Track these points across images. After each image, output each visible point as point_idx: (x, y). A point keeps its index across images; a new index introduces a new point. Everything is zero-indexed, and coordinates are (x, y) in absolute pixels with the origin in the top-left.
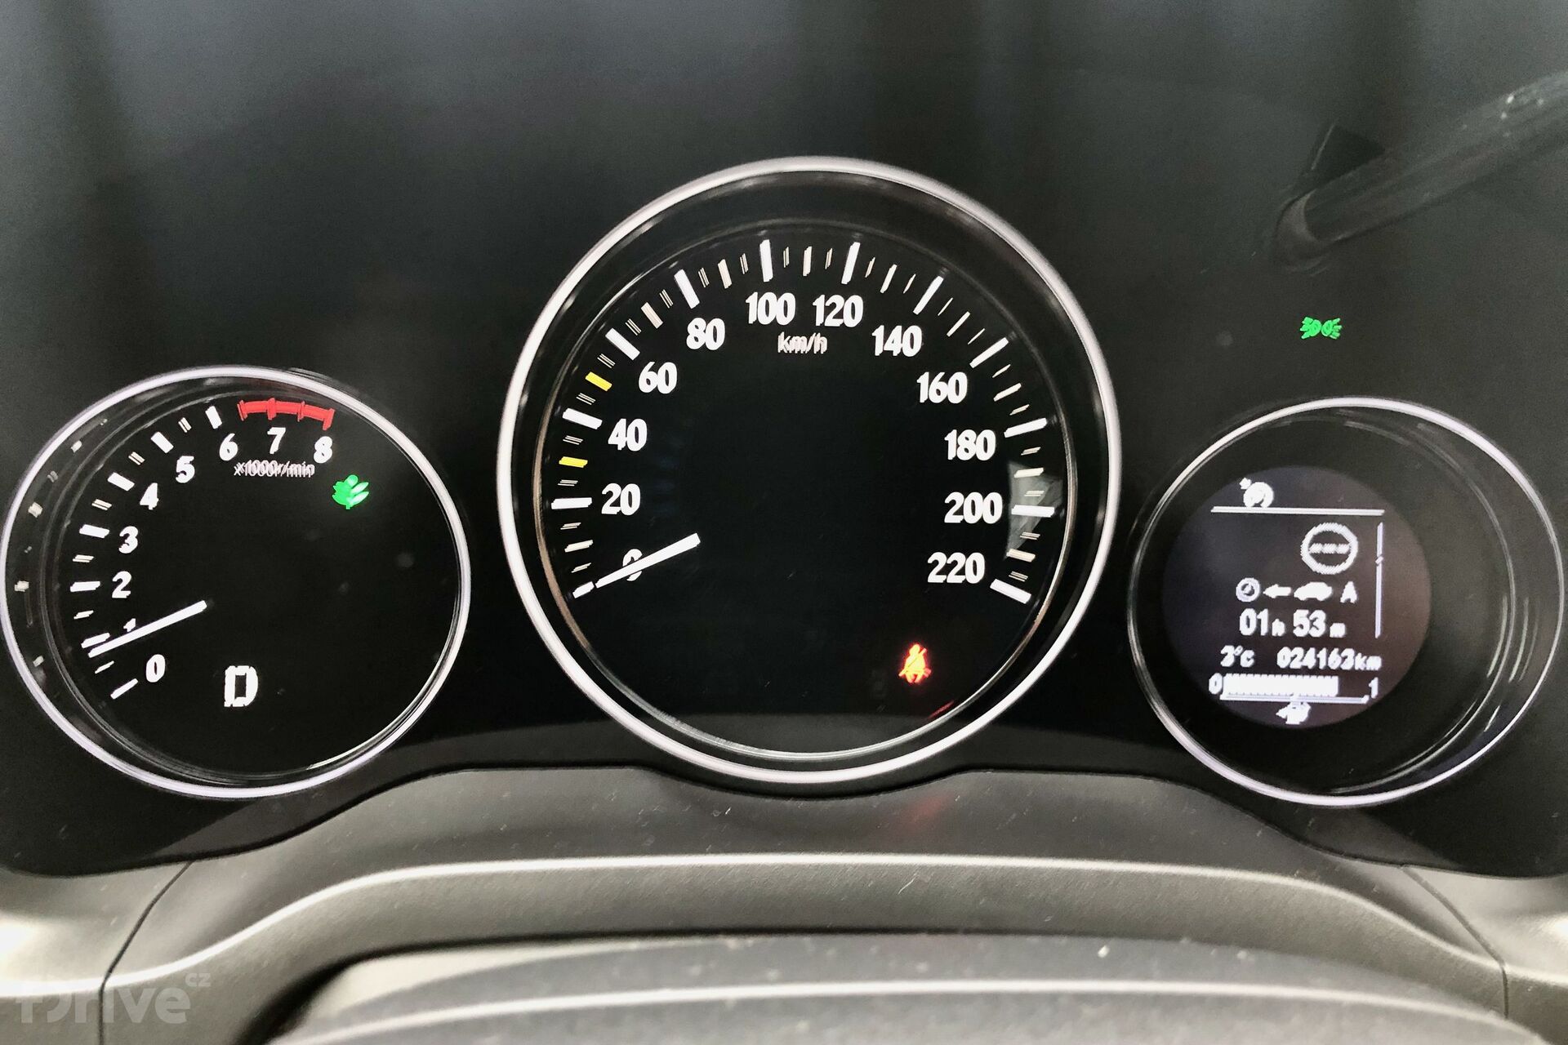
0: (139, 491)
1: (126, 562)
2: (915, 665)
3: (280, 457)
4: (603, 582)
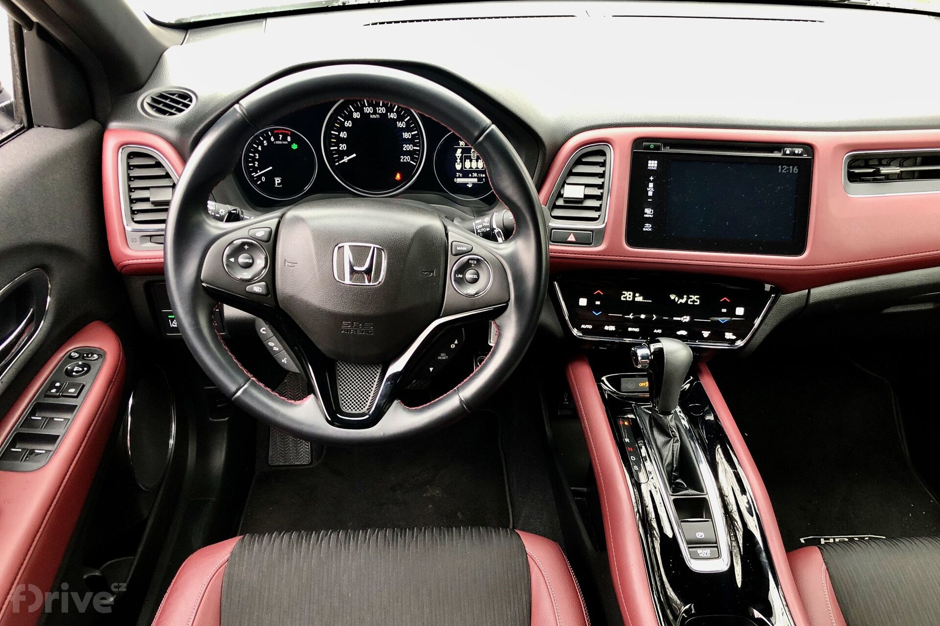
0: (258, 147)
1: (257, 160)
2: (398, 177)
3: (281, 141)
4: (340, 162)
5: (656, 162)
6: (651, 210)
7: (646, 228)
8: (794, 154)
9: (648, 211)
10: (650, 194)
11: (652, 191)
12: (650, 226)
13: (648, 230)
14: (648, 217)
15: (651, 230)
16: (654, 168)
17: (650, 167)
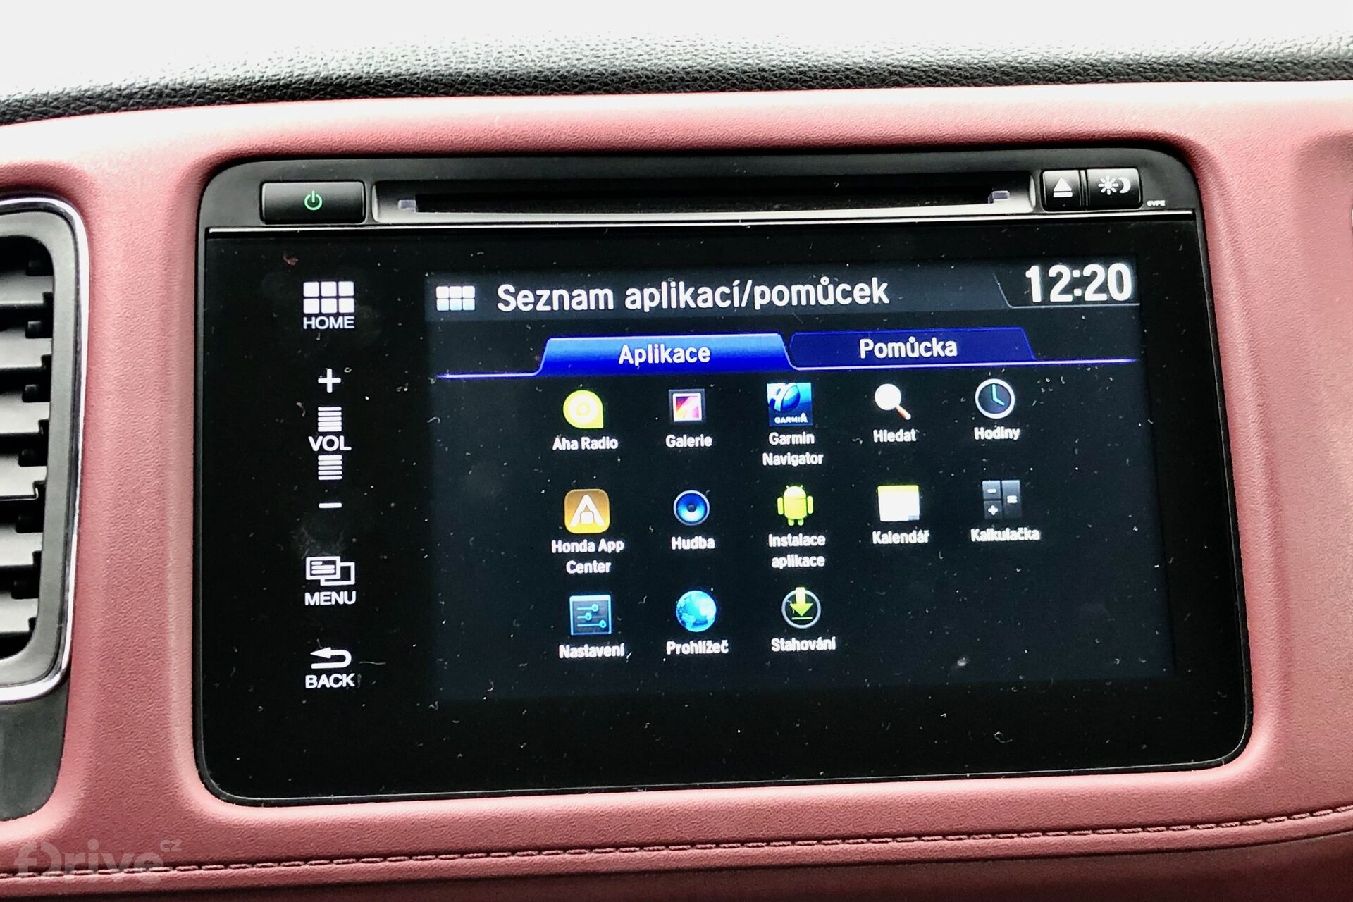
5: (347, 288)
6: (339, 564)
7: (319, 673)
8: (1097, 199)
9: (320, 568)
10: (330, 467)
11: (338, 452)
12: (342, 659)
13: (337, 681)
14: (329, 603)
15: (352, 684)
16: (340, 318)
17: (316, 316)
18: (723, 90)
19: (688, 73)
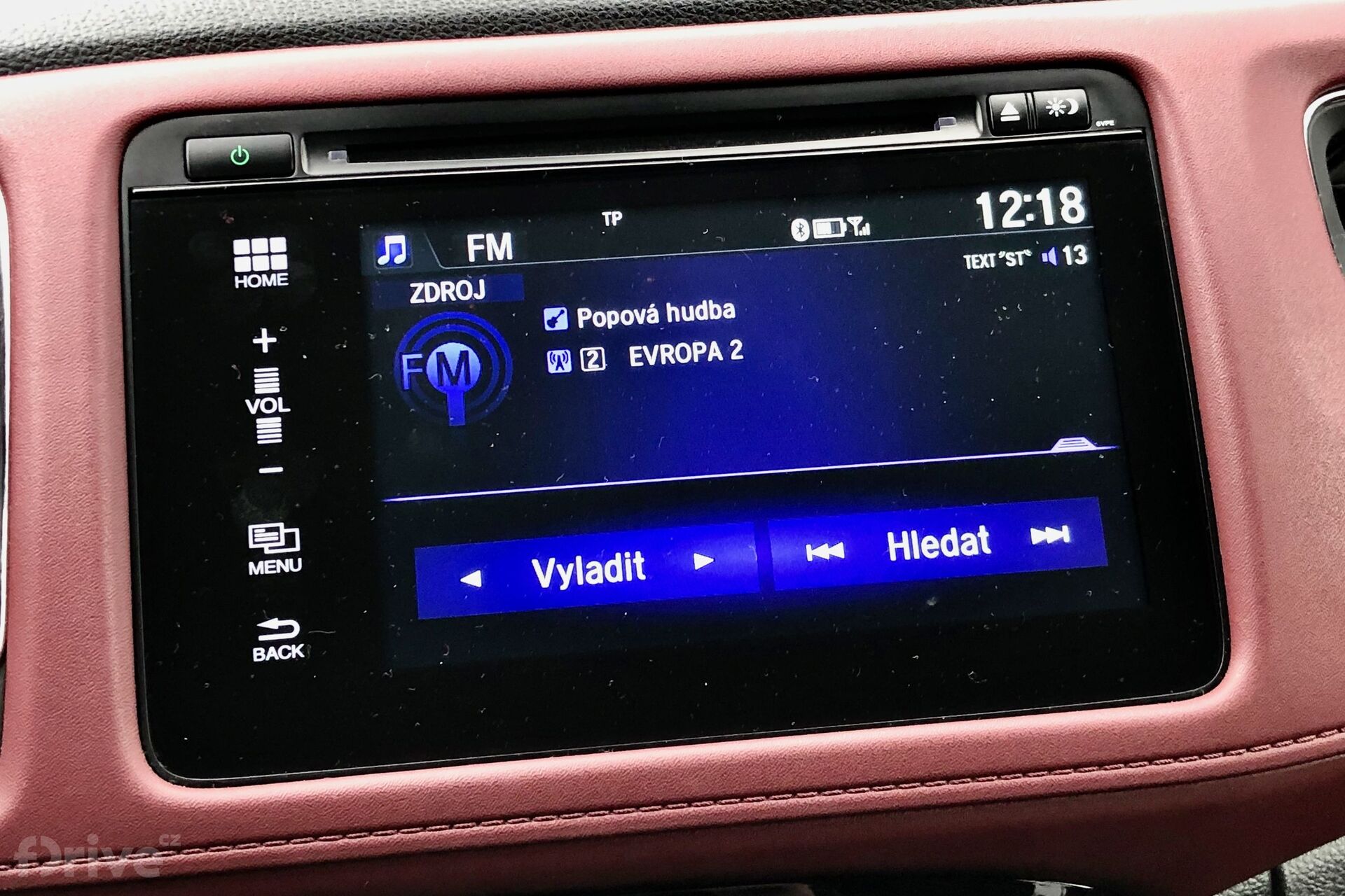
5: (279, 244)
6: (283, 531)
7: (266, 645)
8: (1044, 121)
10: (269, 430)
11: (277, 414)
12: (289, 629)
13: (285, 652)
14: (274, 572)
15: (302, 656)
16: (273, 276)
17: (248, 274)
18: (658, 25)
19: (621, 10)
